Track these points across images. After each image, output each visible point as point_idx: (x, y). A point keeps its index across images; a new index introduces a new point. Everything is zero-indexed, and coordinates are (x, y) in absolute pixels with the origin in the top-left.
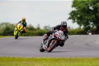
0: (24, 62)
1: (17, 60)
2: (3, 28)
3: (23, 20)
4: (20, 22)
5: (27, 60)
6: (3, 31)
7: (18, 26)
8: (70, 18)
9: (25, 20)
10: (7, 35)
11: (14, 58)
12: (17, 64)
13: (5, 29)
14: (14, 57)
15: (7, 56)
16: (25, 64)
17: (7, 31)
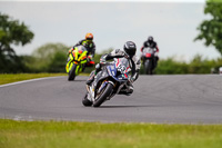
0: (97, 134)
1: (79, 128)
2: (49, 55)
3: (88, 39)
4: (81, 43)
5: (103, 128)
6: (49, 62)
7: (76, 52)
8: (200, 38)
9: (92, 39)
10: (58, 72)
11: (73, 124)
12: (80, 138)
13: (53, 57)
14: (74, 120)
15: (59, 120)
16: (99, 137)
17: (59, 63)
